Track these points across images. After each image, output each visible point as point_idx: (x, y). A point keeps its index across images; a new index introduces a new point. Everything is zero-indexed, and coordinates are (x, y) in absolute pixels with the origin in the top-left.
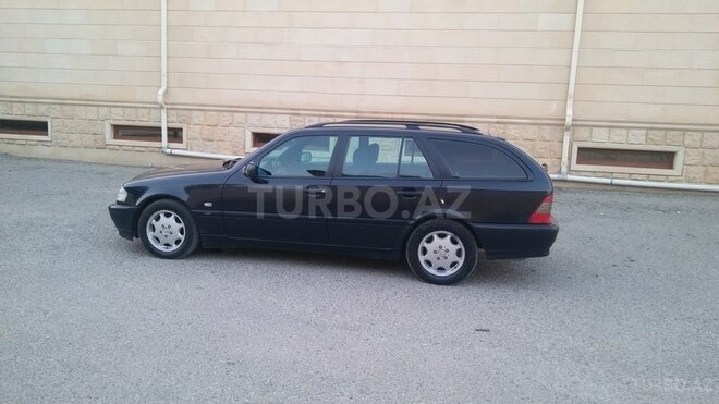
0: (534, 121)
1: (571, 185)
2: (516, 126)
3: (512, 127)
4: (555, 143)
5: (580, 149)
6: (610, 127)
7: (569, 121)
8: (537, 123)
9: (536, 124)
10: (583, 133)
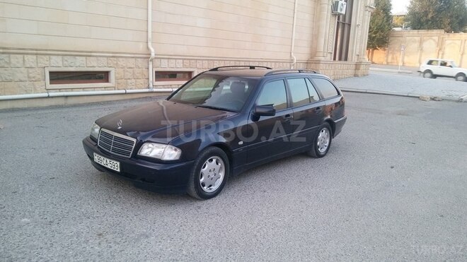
0: (133, 56)
1: (155, 95)
2: (124, 59)
3: (121, 59)
4: (144, 69)
5: (156, 72)
6: (168, 59)
7: (153, 55)
8: (135, 57)
9: (133, 57)
10: (157, 62)
